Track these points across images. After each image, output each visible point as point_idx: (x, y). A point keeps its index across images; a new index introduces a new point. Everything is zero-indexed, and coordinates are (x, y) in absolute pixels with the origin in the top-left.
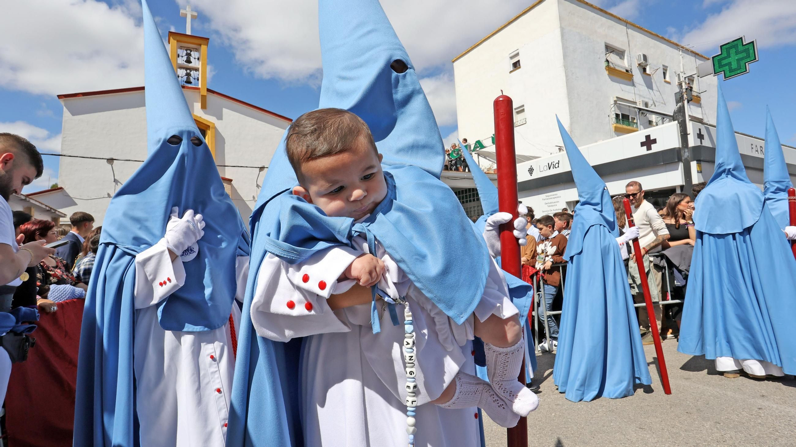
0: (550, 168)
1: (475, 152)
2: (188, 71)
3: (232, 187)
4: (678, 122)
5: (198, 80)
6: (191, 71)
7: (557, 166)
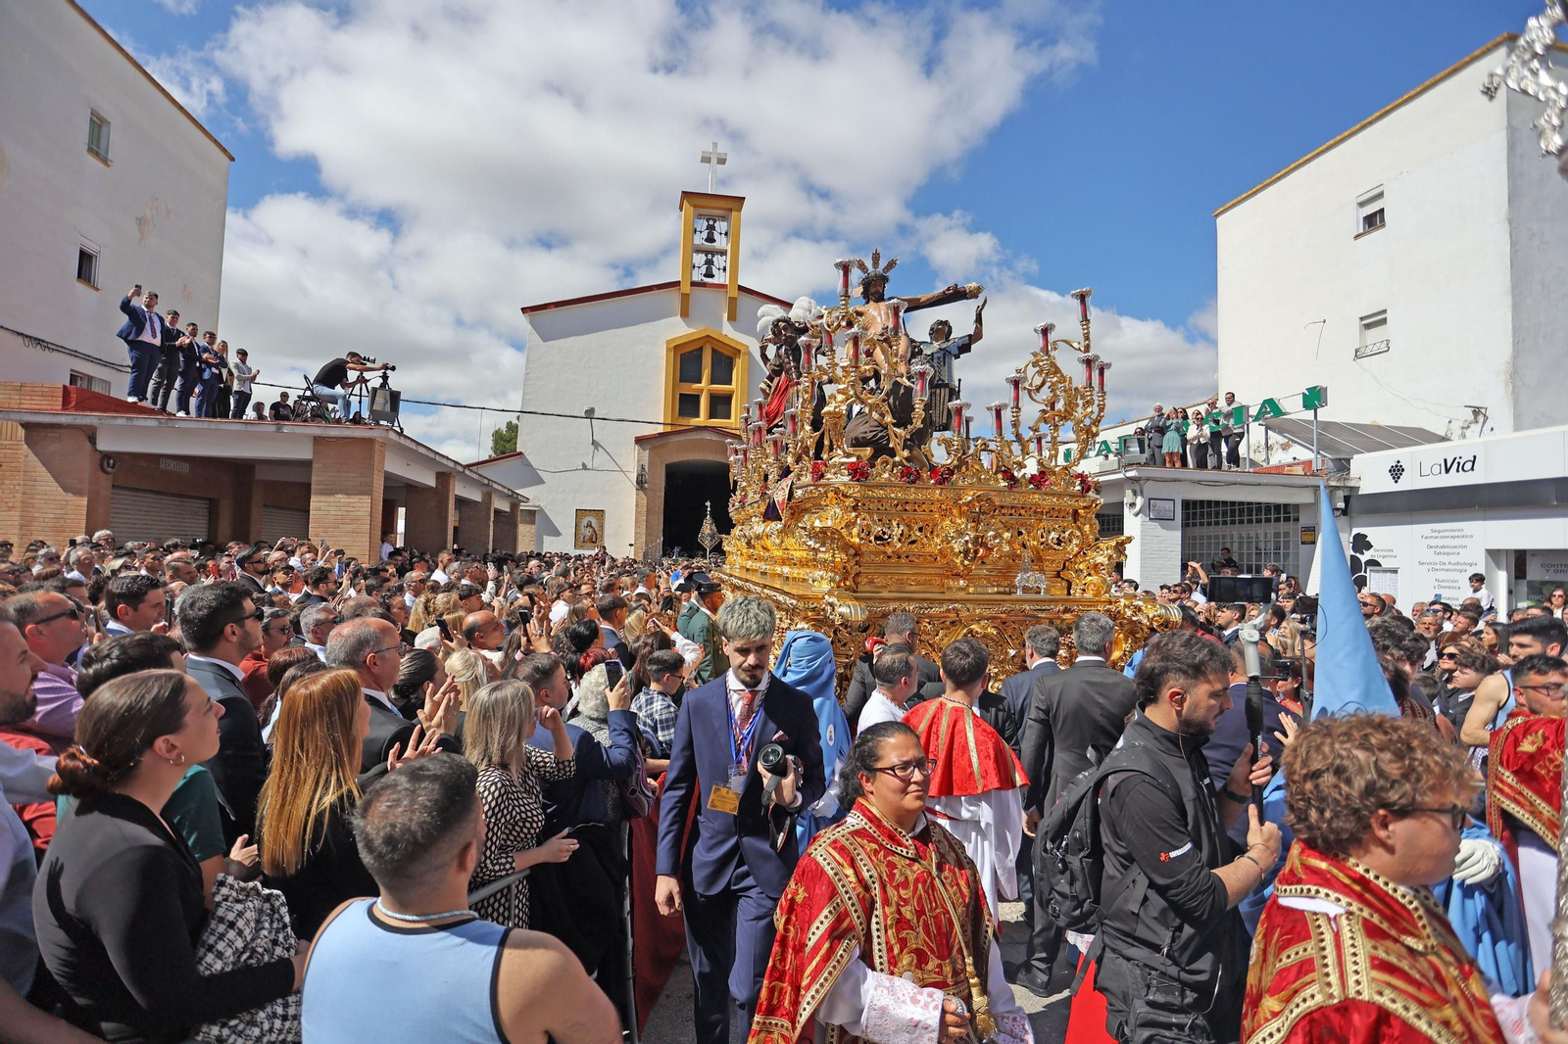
0: (1447, 471)
2: (710, 256)
5: (725, 270)
6: (713, 256)
7: (1468, 467)
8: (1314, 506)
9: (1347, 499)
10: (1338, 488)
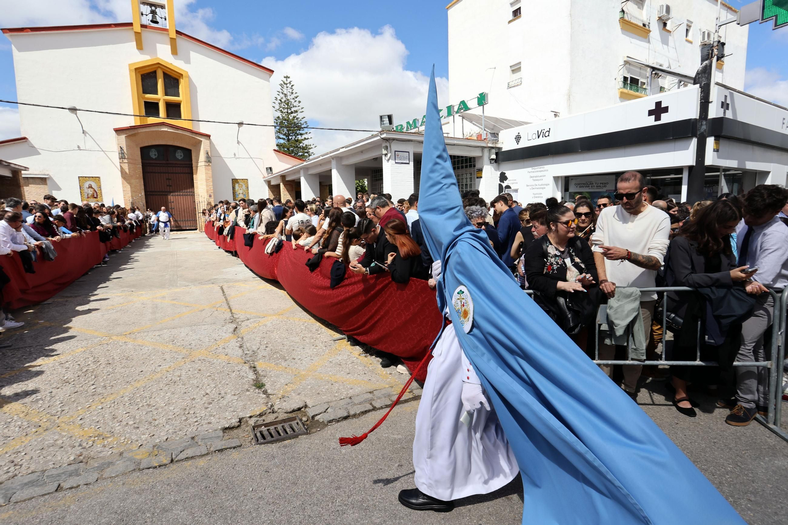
0: (539, 137)
1: (459, 114)
2: (153, 8)
3: (211, 143)
4: (700, 86)
5: (165, 19)
6: (156, 8)
7: (547, 135)
8: (481, 157)
9: (497, 154)
10: (493, 148)
